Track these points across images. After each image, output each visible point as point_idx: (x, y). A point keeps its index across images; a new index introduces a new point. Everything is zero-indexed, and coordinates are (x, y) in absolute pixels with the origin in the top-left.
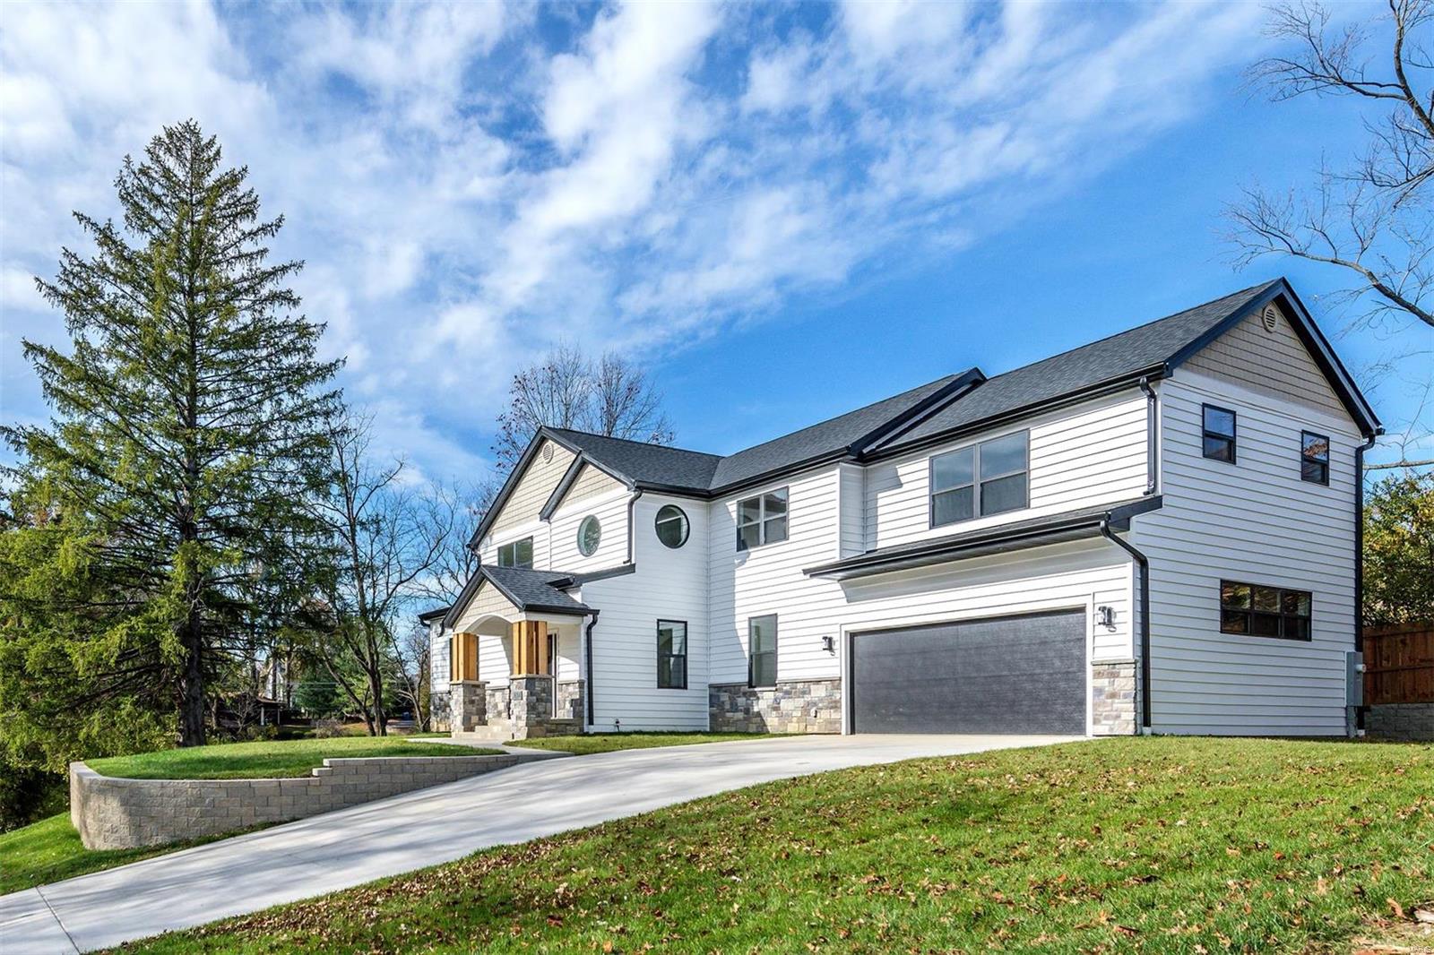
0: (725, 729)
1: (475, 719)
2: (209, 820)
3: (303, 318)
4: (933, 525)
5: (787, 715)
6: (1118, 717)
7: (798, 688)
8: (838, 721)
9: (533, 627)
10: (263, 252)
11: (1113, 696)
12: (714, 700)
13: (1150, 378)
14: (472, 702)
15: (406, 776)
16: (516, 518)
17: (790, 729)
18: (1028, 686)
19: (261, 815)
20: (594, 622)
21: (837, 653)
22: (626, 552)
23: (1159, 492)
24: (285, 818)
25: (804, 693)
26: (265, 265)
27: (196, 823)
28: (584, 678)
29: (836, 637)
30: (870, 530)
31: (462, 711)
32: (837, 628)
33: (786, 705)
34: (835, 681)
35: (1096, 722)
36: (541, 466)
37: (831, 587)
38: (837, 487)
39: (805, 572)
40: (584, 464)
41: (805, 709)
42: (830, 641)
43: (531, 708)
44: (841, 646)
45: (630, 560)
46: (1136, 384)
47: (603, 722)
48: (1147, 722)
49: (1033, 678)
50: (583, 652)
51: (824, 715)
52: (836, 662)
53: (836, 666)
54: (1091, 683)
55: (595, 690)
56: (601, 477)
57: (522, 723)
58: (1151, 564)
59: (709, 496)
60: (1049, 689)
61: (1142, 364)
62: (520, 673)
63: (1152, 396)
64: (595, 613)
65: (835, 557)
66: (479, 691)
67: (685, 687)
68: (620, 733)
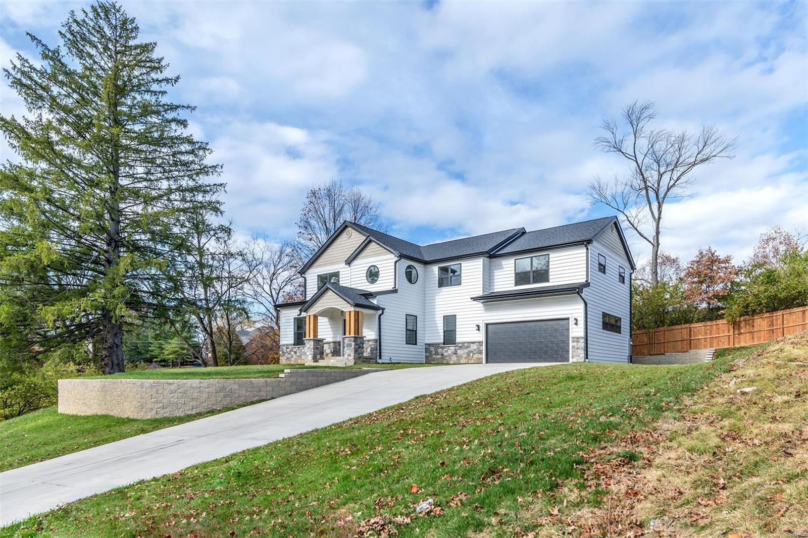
0: (432, 362)
1: (318, 357)
2: (228, 399)
3: (191, 135)
4: (516, 285)
5: (460, 356)
6: (579, 356)
7: (463, 345)
8: (482, 358)
9: (357, 313)
10: (164, 93)
11: (578, 349)
12: (427, 350)
13: (587, 242)
14: (317, 348)
15: (323, 378)
16: (329, 262)
17: (461, 362)
18: (550, 345)
19: (257, 396)
20: (382, 314)
21: (481, 331)
22: (393, 283)
23: (589, 281)
24: (268, 397)
25: (468, 347)
26: (164, 100)
27: (221, 401)
28: (378, 338)
29: (481, 325)
30: (492, 284)
31: (312, 353)
32: (481, 322)
33: (460, 352)
34: (480, 343)
35: (573, 357)
36: (345, 239)
37: (479, 305)
38: (481, 266)
39: (472, 298)
40: (370, 241)
41: (468, 354)
42: (478, 326)
43: (356, 351)
44: (483, 328)
45: (395, 287)
46: (583, 244)
47: (385, 358)
48: (587, 358)
49: (552, 342)
50: (377, 326)
51: (476, 356)
52: (481, 335)
53: (481, 337)
54: (571, 344)
55: (382, 344)
56: (379, 249)
57: (352, 358)
58: (588, 305)
59: (426, 263)
60: (546, 347)
61: (583, 238)
62: (350, 334)
63: (587, 249)
64: (383, 309)
65: (480, 293)
66: (320, 343)
67: (416, 344)
68: (392, 363)
